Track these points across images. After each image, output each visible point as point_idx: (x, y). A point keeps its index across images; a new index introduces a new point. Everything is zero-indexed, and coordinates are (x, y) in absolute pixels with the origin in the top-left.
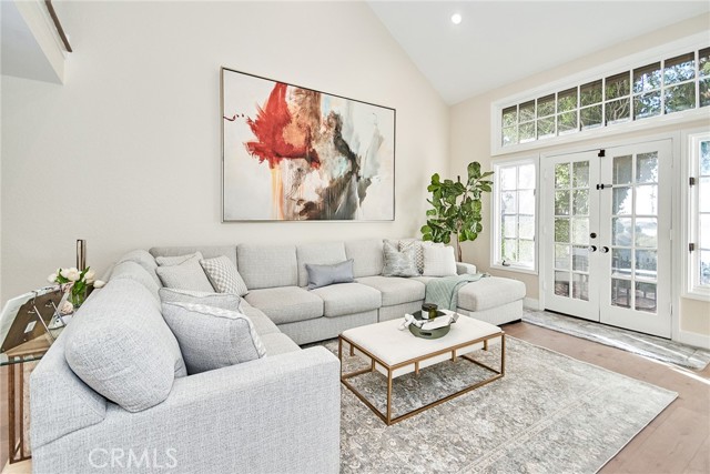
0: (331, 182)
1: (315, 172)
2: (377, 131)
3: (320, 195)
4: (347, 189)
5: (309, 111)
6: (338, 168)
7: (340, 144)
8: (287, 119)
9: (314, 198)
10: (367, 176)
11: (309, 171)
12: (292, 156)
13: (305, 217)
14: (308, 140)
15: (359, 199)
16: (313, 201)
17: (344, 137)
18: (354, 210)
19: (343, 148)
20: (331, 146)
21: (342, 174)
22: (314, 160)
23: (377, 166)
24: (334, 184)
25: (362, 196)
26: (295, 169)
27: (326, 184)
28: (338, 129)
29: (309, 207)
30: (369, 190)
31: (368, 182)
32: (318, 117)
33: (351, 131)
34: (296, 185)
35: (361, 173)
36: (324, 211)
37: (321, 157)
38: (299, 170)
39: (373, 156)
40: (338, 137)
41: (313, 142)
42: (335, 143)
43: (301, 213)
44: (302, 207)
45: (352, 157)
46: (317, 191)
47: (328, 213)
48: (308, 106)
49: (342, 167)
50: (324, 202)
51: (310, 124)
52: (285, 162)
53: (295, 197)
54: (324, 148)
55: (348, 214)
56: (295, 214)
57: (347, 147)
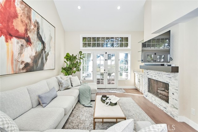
0: (36, 53)
1: (29, 47)
2: (50, 33)
3: (31, 59)
4: (41, 57)
5: (26, 15)
6: (38, 47)
7: (39, 36)
9: (29, 61)
10: (48, 52)
11: (27, 46)
12: (19, 37)
13: (25, 71)
14: (26, 30)
16: (28, 62)
17: (40, 33)
18: (44, 66)
19: (40, 38)
20: (36, 36)
21: (40, 50)
22: (28, 41)
23: (50, 48)
24: (37, 54)
25: (46, 60)
26: (20, 44)
27: (34, 54)
28: (38, 29)
29: (27, 65)
30: (48, 58)
31: (48, 54)
32: (30, 20)
33: (43, 31)
34: (20, 53)
35: (46, 50)
36: (33, 67)
37: (32, 41)
38: (22, 45)
39: (49, 44)
40: (38, 33)
41: (28, 32)
42: (37, 35)
43: (23, 69)
44: (22, 66)
45: (43, 43)
46: (30, 57)
47: (35, 68)
48: (26, 12)
49: (40, 47)
50: (33, 62)
51: (27, 22)
53: (20, 60)
54: (33, 36)
55: (41, 69)
56: (19, 70)
57: (41, 38)
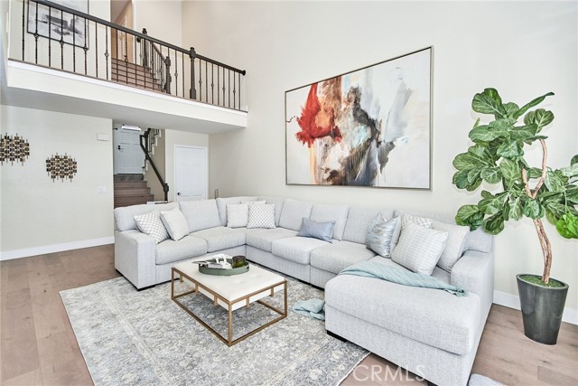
0: (351, 152)
1: (338, 145)
2: (403, 85)
3: (342, 164)
4: (366, 157)
5: (333, 95)
6: (357, 138)
7: (359, 114)
8: (318, 109)
9: (337, 167)
10: (388, 140)
11: (333, 145)
12: (321, 136)
13: (331, 183)
14: (332, 120)
15: (379, 166)
16: (336, 169)
17: (362, 107)
18: (374, 177)
19: (364, 118)
20: (351, 119)
21: (362, 143)
22: (336, 134)
24: (354, 153)
25: (383, 161)
26: (323, 145)
27: (347, 154)
28: (357, 102)
29: (334, 174)
30: (391, 155)
31: (391, 146)
32: (339, 98)
33: (370, 97)
34: (324, 158)
35: (382, 137)
36: (345, 177)
37: (342, 132)
38: (326, 145)
40: (357, 108)
41: (336, 120)
42: (355, 115)
43: (328, 180)
44: (328, 175)
45: (371, 124)
46: (339, 161)
47: (349, 180)
48: (331, 92)
49: (360, 134)
50: (345, 170)
51: (333, 106)
52: (317, 141)
53: (323, 167)
54: (346, 123)
55: (368, 181)
56: (323, 180)
57: (366, 115)
